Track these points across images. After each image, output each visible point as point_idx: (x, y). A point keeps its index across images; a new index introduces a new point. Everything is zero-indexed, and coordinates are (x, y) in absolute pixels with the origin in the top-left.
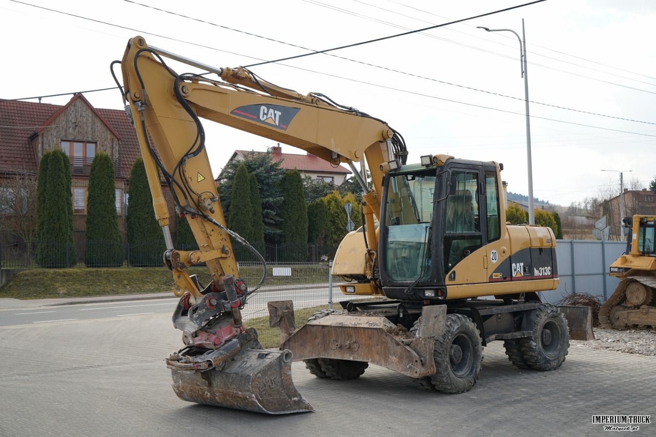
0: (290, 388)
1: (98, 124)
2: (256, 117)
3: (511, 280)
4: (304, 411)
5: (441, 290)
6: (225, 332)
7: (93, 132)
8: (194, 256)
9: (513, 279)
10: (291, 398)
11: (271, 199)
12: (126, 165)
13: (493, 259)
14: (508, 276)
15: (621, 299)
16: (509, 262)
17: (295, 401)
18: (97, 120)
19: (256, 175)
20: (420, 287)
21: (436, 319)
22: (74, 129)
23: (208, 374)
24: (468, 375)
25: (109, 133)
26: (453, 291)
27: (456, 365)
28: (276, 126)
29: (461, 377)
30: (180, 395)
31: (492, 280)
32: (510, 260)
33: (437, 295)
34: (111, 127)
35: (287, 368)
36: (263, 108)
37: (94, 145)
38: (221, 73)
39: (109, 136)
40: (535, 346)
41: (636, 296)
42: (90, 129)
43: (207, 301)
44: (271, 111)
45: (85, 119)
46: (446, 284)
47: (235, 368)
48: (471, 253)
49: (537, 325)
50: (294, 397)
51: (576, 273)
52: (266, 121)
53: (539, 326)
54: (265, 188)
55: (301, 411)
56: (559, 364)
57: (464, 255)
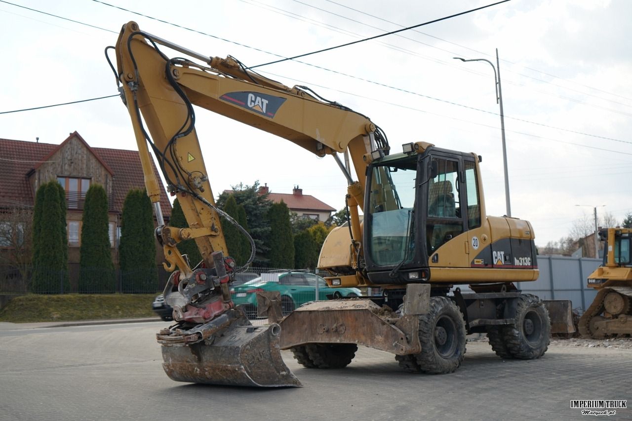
0: (278, 362)
1: (93, 161)
2: (244, 104)
3: (493, 267)
4: (292, 385)
5: (424, 272)
6: (214, 307)
7: (88, 168)
8: (185, 232)
9: (494, 266)
10: (279, 373)
11: (259, 230)
12: (119, 200)
13: (474, 246)
14: (489, 264)
15: (599, 309)
16: (490, 250)
17: (283, 375)
18: (91, 157)
19: (245, 206)
20: (404, 269)
21: (420, 297)
22: (70, 166)
23: (197, 347)
24: (452, 357)
25: (103, 169)
26: (437, 273)
27: (442, 347)
28: (263, 114)
29: (446, 359)
30: (170, 374)
31: (473, 266)
32: (491, 248)
33: (420, 276)
34: (106, 164)
35: (275, 342)
36: (250, 95)
37: (88, 181)
38: (210, 61)
39: (103, 172)
40: (518, 334)
41: (615, 306)
42: (85, 166)
43: (197, 276)
44: (259, 99)
45: (80, 157)
46: (430, 265)
47: (225, 342)
48: (453, 237)
49: (519, 314)
50: (283, 371)
51: (555, 287)
52: (254, 108)
53: (521, 315)
54: (253, 219)
55: (289, 385)
56: (541, 355)
57: (446, 239)
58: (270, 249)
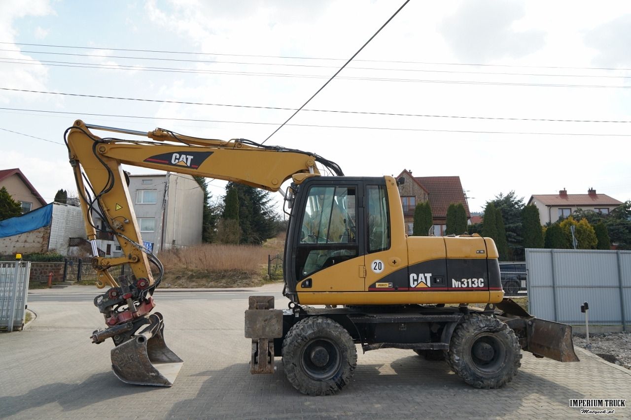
0: (146, 365)
1: (416, 186)
2: (167, 162)
3: (408, 291)
4: (162, 385)
7: (413, 190)
9: (410, 289)
10: (149, 373)
12: (445, 208)
13: (375, 269)
14: (402, 287)
17: (153, 376)
18: (415, 184)
21: (266, 322)
22: (403, 190)
25: (422, 190)
26: (308, 297)
28: (187, 167)
32: (407, 270)
34: (424, 187)
36: (174, 155)
37: (414, 198)
39: (423, 192)
40: (457, 360)
42: (411, 189)
43: (110, 293)
44: (183, 156)
45: (408, 184)
46: (297, 290)
49: (462, 339)
50: (151, 373)
52: (178, 164)
53: (464, 340)
54: (509, 218)
55: (158, 385)
58: (523, 239)
